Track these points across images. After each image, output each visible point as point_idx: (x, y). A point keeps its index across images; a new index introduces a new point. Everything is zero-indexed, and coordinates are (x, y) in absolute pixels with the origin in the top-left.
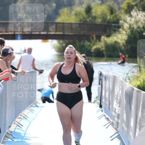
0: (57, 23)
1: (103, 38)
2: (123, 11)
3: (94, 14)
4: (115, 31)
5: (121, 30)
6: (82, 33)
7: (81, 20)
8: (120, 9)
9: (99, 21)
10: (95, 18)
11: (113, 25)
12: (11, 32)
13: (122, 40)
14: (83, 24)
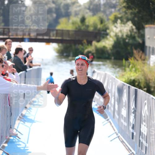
0: (57, 30)
1: (94, 43)
2: (110, 22)
3: (87, 24)
4: (103, 37)
5: (108, 37)
6: (77, 38)
7: (76, 28)
8: (108, 19)
9: (91, 29)
10: (88, 26)
11: (103, 32)
12: (21, 36)
13: (109, 45)
14: (78, 31)
